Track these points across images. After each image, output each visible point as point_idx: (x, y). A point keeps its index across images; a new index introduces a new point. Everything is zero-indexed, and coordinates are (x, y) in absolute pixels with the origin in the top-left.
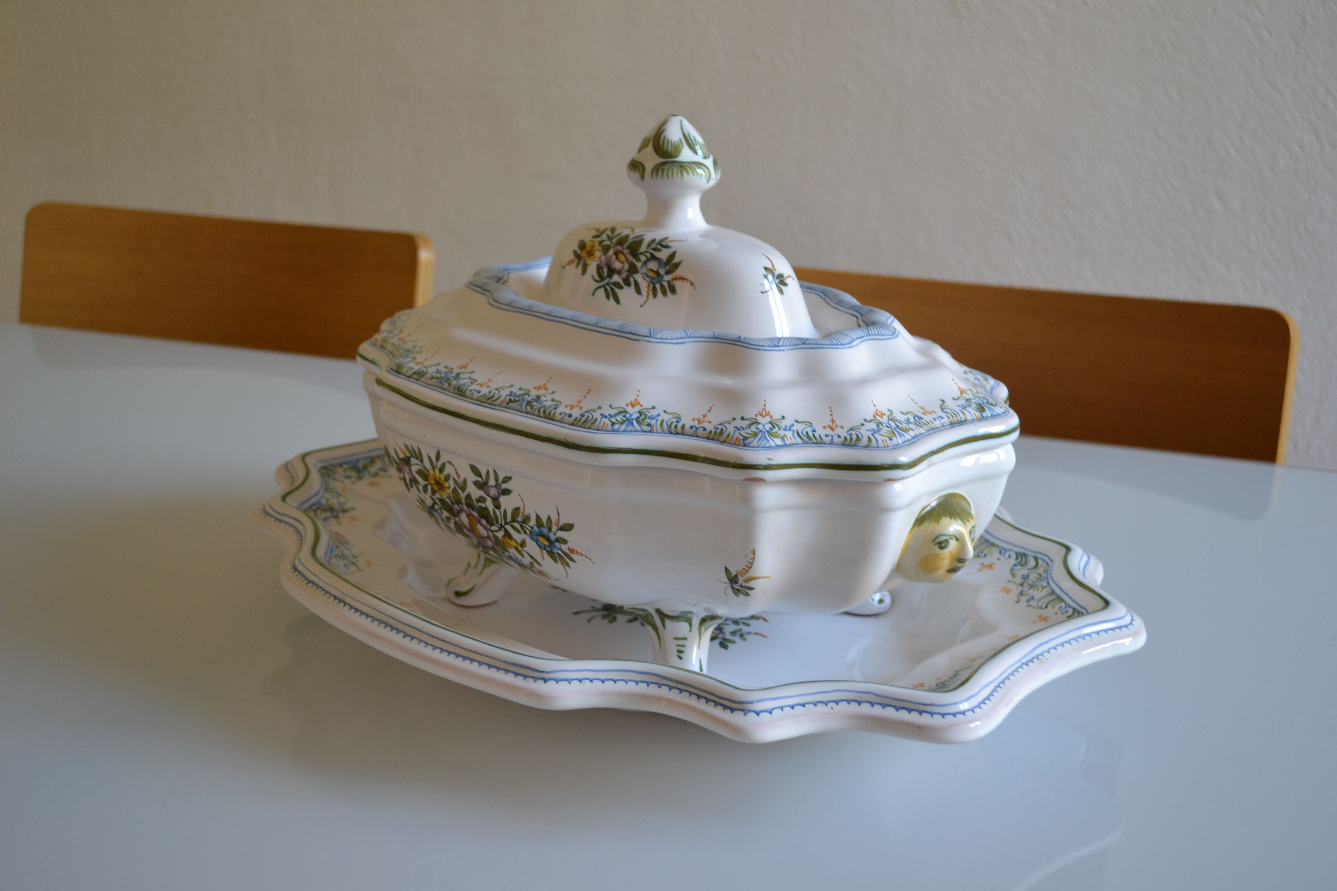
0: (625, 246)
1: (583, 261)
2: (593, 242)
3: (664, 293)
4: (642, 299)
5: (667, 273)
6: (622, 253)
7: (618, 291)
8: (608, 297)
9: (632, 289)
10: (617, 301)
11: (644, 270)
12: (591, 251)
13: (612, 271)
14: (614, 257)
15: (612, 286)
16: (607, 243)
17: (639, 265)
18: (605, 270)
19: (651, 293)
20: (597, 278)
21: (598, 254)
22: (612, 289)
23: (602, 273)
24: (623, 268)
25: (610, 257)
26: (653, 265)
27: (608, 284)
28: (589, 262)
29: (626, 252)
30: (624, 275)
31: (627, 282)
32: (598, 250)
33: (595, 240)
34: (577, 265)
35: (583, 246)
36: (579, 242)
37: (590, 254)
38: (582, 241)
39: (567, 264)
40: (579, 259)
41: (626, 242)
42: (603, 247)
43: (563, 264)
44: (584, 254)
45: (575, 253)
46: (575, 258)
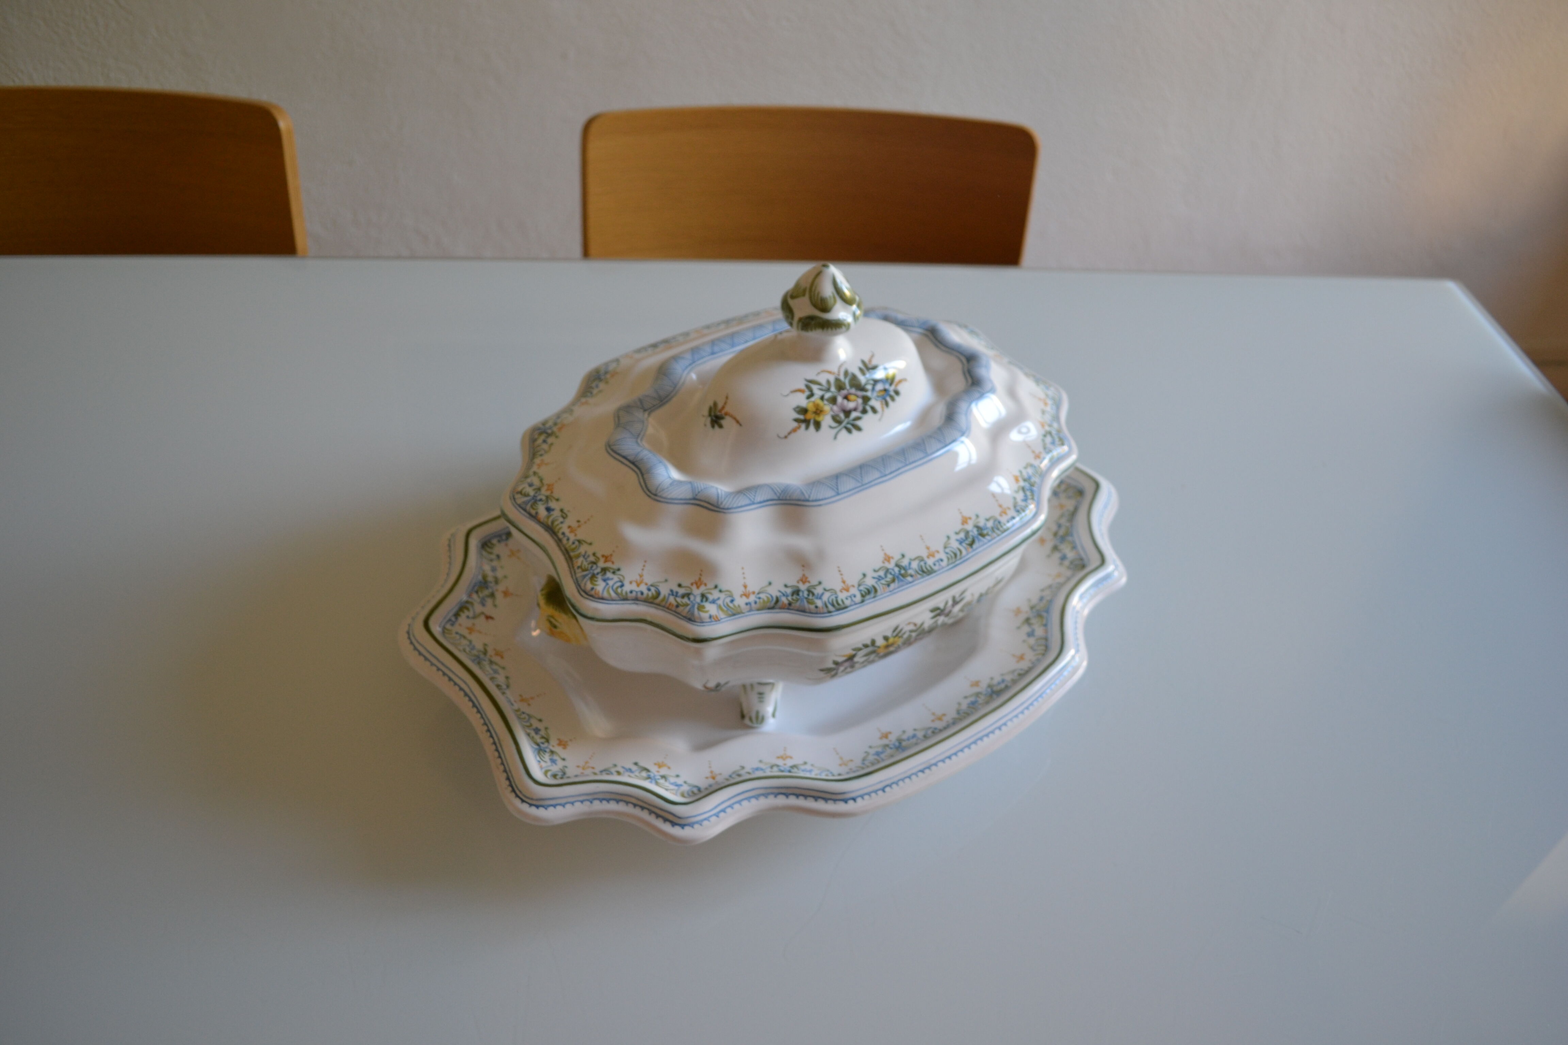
0: (848, 387)
1: (812, 421)
2: (814, 402)
3: (893, 399)
4: (878, 416)
5: (891, 384)
6: (850, 394)
8: (849, 431)
10: (859, 429)
11: (875, 394)
12: (817, 409)
13: (847, 413)
14: (845, 401)
15: (852, 422)
16: (828, 395)
17: (869, 394)
18: (842, 416)
19: (885, 406)
20: (834, 424)
21: (827, 407)
22: (853, 425)
23: (839, 419)
24: (857, 404)
25: (842, 403)
26: (879, 387)
27: (848, 423)
28: (819, 419)
29: (853, 391)
30: (860, 408)
31: (864, 411)
32: (825, 404)
33: (813, 399)
34: (807, 428)
35: (804, 411)
36: (795, 409)
37: (818, 412)
38: (798, 407)
39: (789, 433)
40: (807, 422)
41: (844, 384)
42: (828, 400)
43: (782, 435)
44: (810, 416)
45: (796, 420)
46: (800, 424)
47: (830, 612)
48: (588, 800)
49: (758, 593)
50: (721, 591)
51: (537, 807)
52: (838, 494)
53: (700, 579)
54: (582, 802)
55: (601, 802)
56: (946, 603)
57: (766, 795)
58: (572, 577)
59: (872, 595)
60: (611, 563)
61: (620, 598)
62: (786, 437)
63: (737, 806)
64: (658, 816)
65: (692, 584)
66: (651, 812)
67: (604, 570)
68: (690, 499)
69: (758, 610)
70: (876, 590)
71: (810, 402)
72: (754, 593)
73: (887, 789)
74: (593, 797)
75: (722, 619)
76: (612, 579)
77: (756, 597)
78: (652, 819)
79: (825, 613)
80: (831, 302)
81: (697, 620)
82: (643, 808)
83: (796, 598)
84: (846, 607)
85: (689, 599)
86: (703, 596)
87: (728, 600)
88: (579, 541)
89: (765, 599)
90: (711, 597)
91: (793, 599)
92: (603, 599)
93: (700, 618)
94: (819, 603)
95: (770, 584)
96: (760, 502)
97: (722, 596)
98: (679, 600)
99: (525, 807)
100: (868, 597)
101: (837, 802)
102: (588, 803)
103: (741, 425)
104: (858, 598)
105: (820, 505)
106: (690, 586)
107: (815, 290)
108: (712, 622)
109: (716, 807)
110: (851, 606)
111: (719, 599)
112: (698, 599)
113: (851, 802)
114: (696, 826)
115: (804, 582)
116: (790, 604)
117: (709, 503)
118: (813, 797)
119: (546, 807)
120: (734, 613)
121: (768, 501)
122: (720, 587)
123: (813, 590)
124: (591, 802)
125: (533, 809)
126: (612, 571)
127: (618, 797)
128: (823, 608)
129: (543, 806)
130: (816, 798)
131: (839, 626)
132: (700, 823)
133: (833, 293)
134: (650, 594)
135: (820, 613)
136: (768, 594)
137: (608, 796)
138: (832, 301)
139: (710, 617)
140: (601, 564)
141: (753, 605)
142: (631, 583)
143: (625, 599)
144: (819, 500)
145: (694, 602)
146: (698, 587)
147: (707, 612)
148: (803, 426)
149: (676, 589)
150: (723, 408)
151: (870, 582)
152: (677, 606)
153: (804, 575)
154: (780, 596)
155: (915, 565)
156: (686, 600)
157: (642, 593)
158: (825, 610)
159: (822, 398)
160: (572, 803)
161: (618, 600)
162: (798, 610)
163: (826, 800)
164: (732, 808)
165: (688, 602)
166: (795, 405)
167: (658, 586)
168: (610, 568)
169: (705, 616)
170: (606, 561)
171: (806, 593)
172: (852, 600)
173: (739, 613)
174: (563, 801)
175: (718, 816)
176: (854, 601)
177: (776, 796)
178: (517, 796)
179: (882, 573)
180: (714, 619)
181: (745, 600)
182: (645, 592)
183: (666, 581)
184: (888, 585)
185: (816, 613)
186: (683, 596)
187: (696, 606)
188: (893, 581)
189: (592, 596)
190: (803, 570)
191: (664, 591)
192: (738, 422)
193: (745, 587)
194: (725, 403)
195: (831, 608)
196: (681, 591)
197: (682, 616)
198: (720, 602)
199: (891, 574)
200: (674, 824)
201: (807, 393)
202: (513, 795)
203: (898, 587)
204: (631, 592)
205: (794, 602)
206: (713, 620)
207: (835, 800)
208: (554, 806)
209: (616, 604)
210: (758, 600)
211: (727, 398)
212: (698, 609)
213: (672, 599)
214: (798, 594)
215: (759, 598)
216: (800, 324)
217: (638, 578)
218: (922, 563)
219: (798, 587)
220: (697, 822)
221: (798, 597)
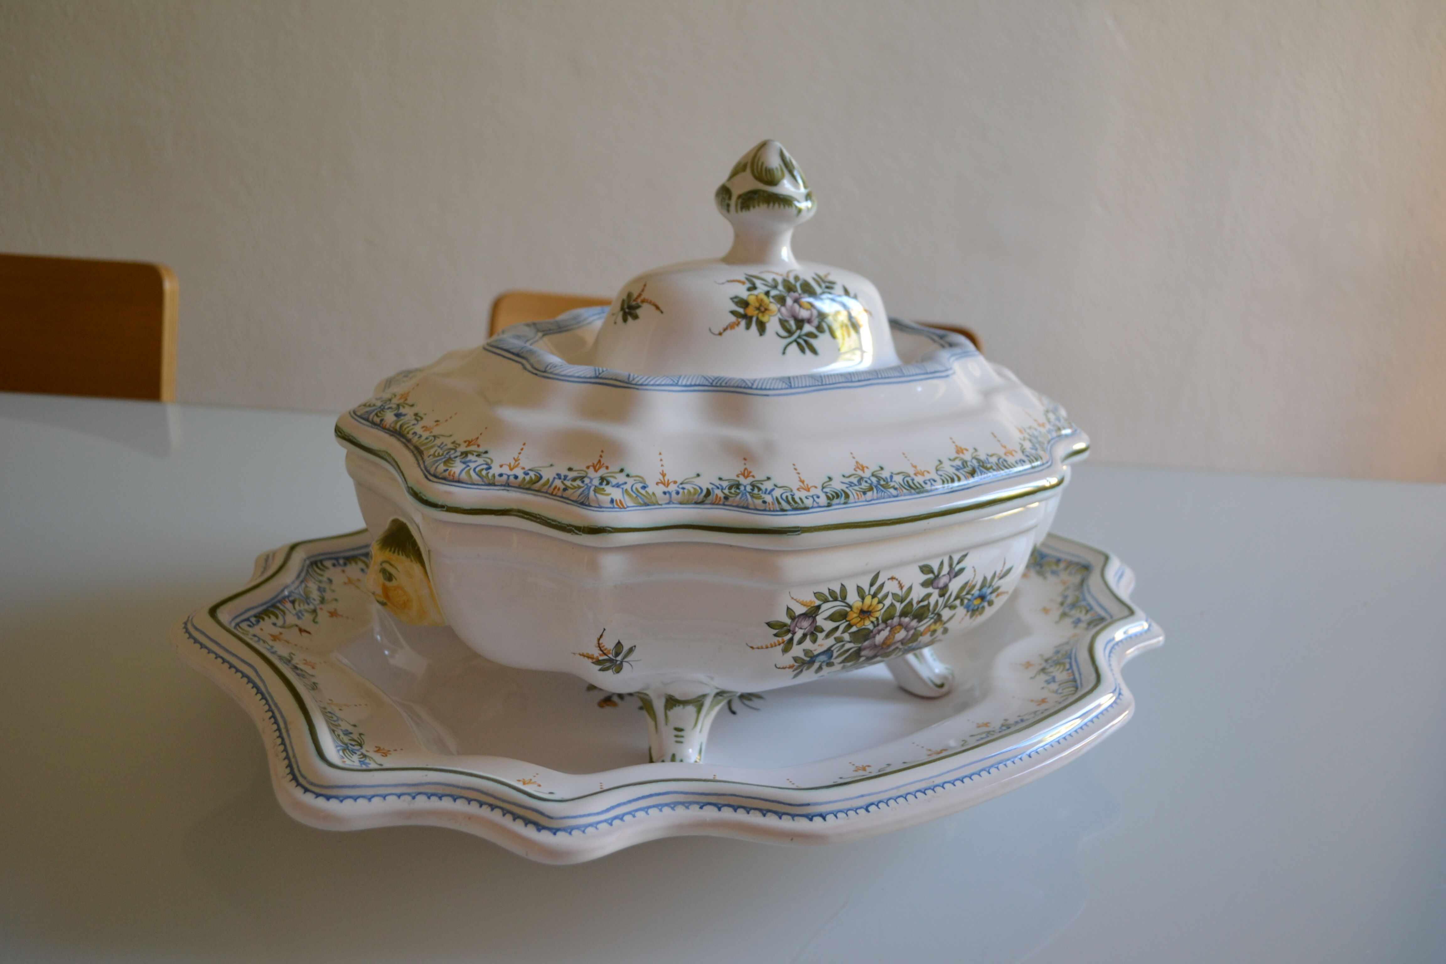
1: (754, 319)
2: (757, 296)
4: (837, 341)
7: (813, 341)
8: (803, 351)
9: (827, 335)
10: (814, 351)
12: (761, 305)
13: (799, 323)
14: (796, 306)
15: (805, 338)
16: (773, 293)
18: (792, 323)
20: (783, 333)
22: (806, 342)
23: (788, 327)
24: (812, 315)
25: (792, 307)
27: (799, 337)
28: (765, 319)
31: (820, 330)
32: (771, 302)
33: (755, 292)
34: (748, 327)
35: (745, 304)
36: (732, 299)
37: (763, 309)
38: (736, 297)
39: (725, 330)
40: (748, 318)
41: (795, 286)
42: (773, 297)
43: (717, 332)
44: (751, 311)
45: (733, 313)
46: (740, 320)
47: (783, 510)
48: (409, 794)
49: (681, 484)
50: (628, 476)
51: (328, 798)
52: (791, 387)
53: (600, 461)
54: (399, 796)
55: (429, 798)
56: (942, 563)
57: (687, 805)
58: (419, 466)
59: (843, 500)
60: (476, 446)
61: (483, 481)
62: (720, 334)
63: (640, 815)
64: (516, 817)
65: (588, 467)
66: (505, 812)
67: (465, 454)
68: (590, 378)
69: (681, 503)
70: (847, 496)
71: (751, 295)
72: (675, 482)
73: (872, 808)
74: (415, 791)
75: (628, 507)
76: (475, 461)
77: (678, 487)
78: (507, 822)
79: (777, 511)
80: (778, 174)
81: (591, 504)
82: (493, 807)
83: (735, 491)
84: (807, 508)
85: (583, 482)
86: (602, 479)
87: (639, 486)
88: (435, 437)
89: (692, 490)
90: (614, 481)
91: (730, 493)
92: (459, 481)
93: (598, 501)
94: (768, 498)
95: (698, 475)
96: (686, 386)
97: (630, 481)
98: (568, 483)
99: (309, 799)
100: (836, 501)
101: (796, 818)
102: (409, 798)
103: (662, 312)
104: (823, 500)
105: (767, 395)
106: (585, 469)
107: (759, 160)
108: (614, 508)
109: (608, 810)
110: (812, 507)
111: (626, 483)
112: (596, 482)
113: (818, 820)
114: (575, 832)
115: (746, 477)
116: (726, 498)
117: (616, 380)
118: (760, 810)
119: (341, 799)
120: (647, 502)
121: (695, 385)
122: (626, 472)
123: (760, 485)
124: (414, 798)
125: (321, 802)
126: (475, 454)
127: (457, 792)
128: (773, 504)
129: (336, 797)
130: (764, 812)
131: (798, 527)
132: (583, 829)
133: (780, 166)
134: (527, 478)
135: (770, 511)
136: (695, 485)
137: (440, 790)
138: (780, 173)
139: (612, 501)
140: (463, 448)
141: (674, 494)
142: (501, 466)
143: (492, 484)
144: (765, 389)
145: (590, 485)
146: (596, 471)
147: (608, 495)
148: (743, 323)
149: (564, 472)
150: (640, 295)
151: (837, 485)
152: (565, 490)
153: (746, 469)
154: (712, 489)
155: (898, 479)
156: (578, 482)
157: (516, 477)
158: (777, 507)
159: (767, 293)
160: (384, 797)
161: (482, 485)
162: (737, 506)
163: (780, 815)
164: (634, 816)
165: (581, 485)
166: (733, 295)
167: (540, 471)
168: (475, 451)
169: (604, 499)
170: (468, 445)
171: (749, 488)
172: (814, 500)
173: (654, 504)
174: (370, 792)
175: (611, 824)
176: (817, 503)
177: (701, 808)
178: (299, 784)
179: (855, 480)
180: (617, 504)
181: (662, 488)
182: (521, 476)
183: (551, 465)
184: (864, 493)
185: (765, 510)
186: (574, 479)
187: (592, 488)
188: (871, 489)
189: (444, 479)
190: (745, 464)
191: (548, 474)
192: (657, 308)
193: (664, 475)
194: (643, 290)
195: (785, 505)
196: (571, 475)
197: (573, 501)
198: (628, 487)
199: (866, 482)
200: (540, 827)
201: (748, 285)
202: (294, 783)
203: (878, 499)
204: (501, 475)
205: (731, 495)
206: (616, 506)
207: (793, 816)
208: (355, 798)
209: (477, 489)
210: (681, 491)
211: (645, 285)
212: (595, 491)
213: (558, 483)
214: (738, 488)
215: (683, 488)
216: (740, 201)
217: (513, 462)
218: (908, 479)
219: (739, 482)
220: (577, 828)
221: (738, 491)
